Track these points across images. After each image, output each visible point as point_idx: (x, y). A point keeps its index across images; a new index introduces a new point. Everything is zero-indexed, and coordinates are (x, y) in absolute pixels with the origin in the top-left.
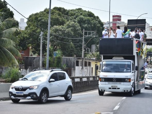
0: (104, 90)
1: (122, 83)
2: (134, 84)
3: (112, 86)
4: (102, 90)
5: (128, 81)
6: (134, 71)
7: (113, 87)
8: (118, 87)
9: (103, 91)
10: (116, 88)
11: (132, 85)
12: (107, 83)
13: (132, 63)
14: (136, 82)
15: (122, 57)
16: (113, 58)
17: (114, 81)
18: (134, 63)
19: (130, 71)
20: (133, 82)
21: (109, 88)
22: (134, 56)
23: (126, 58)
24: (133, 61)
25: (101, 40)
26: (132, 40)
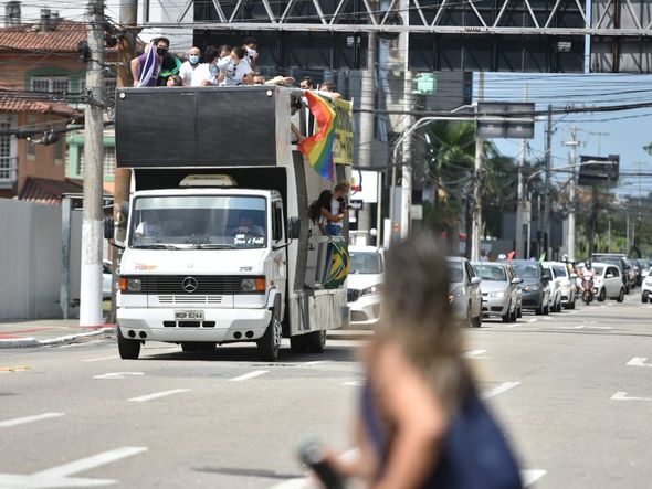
0: (143, 334)
1: (224, 296)
2: (283, 305)
3: (177, 315)
4: (132, 333)
5: (254, 288)
6: (282, 243)
7: (185, 315)
8: (208, 318)
9: (137, 337)
10: (196, 324)
11: (270, 309)
12: (154, 299)
13: (274, 205)
14: (293, 295)
15: (226, 177)
16: (182, 183)
17: (190, 288)
18: (280, 206)
19: (261, 241)
20: (278, 296)
21: (167, 324)
22: (283, 170)
23: (243, 179)
24: (278, 194)
25: (122, 95)
26: (269, 93)
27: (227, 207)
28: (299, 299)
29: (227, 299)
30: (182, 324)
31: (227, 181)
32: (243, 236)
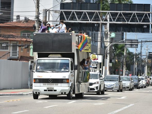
0: (39, 93)
2: (73, 86)
3: (47, 88)
4: (36, 93)
5: (66, 82)
6: (73, 71)
7: (49, 88)
8: (55, 89)
9: (38, 94)
10: (52, 90)
11: (70, 87)
12: (42, 84)
13: (71, 62)
14: (76, 84)
15: (60, 55)
16: (49, 56)
17: (50, 82)
18: (73, 62)
19: (68, 70)
20: (72, 84)
21: (45, 90)
22: (74, 53)
23: (64, 55)
24: (72, 59)
25: (35, 35)
26: (71, 34)
27: (60, 62)
28: (77, 85)
29: (59, 84)
30: (49, 90)
31: (60, 56)
32: (63, 69)
